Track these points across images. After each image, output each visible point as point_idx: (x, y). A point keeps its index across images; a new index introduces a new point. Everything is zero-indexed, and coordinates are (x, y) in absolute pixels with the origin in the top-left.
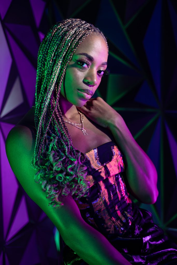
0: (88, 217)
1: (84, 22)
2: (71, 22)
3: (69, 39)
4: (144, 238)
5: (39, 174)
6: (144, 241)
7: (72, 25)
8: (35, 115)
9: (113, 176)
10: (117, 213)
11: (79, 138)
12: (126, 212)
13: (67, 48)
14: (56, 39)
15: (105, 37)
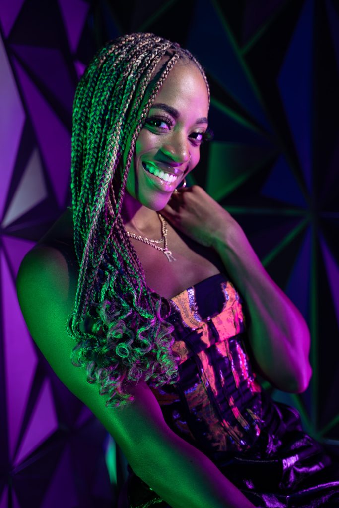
0: (176, 420)
1: (160, 40)
2: (133, 42)
3: (133, 77)
4: (284, 461)
6: (285, 467)
7: (136, 48)
8: (75, 229)
9: (225, 341)
10: (232, 411)
11: (159, 267)
12: (249, 411)
13: (131, 96)
15: (202, 68)
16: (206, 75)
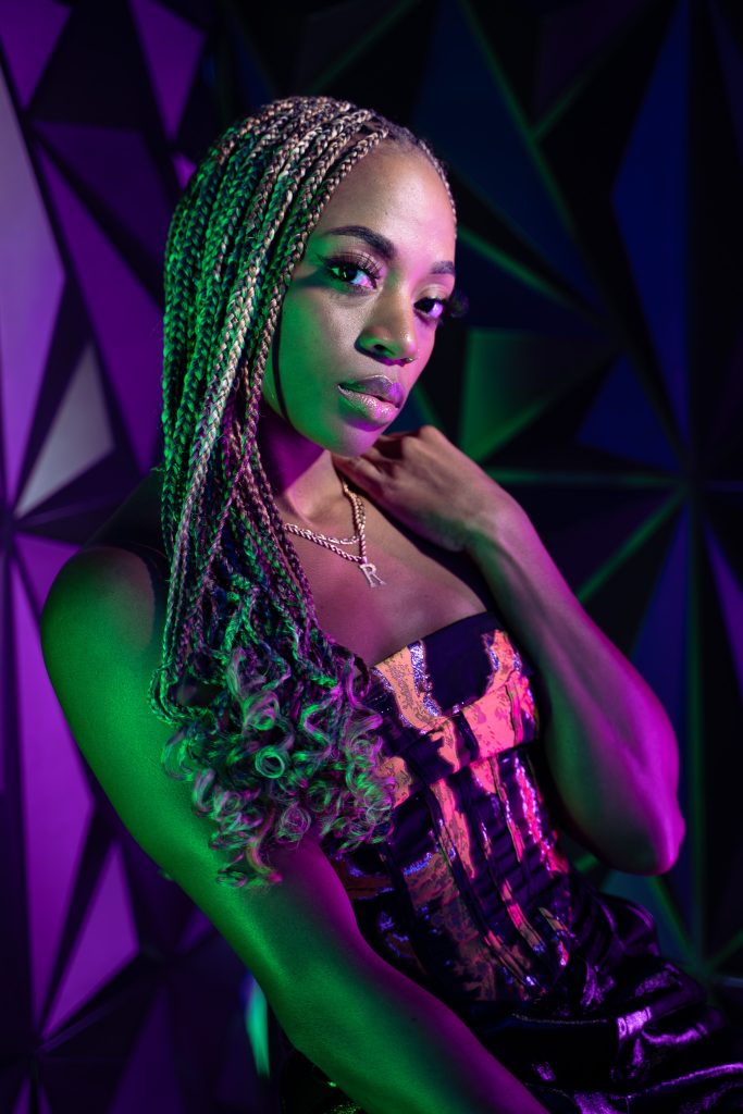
0: (385, 933)
1: (348, 107)
2: (292, 111)
3: (289, 176)
4: (621, 1021)
5: (180, 743)
6: (623, 1033)
7: (299, 121)
9: (489, 759)
10: (507, 914)
11: (349, 598)
12: (545, 912)
13: (282, 214)
14: (235, 183)
15: (440, 164)
16: (448, 180)
